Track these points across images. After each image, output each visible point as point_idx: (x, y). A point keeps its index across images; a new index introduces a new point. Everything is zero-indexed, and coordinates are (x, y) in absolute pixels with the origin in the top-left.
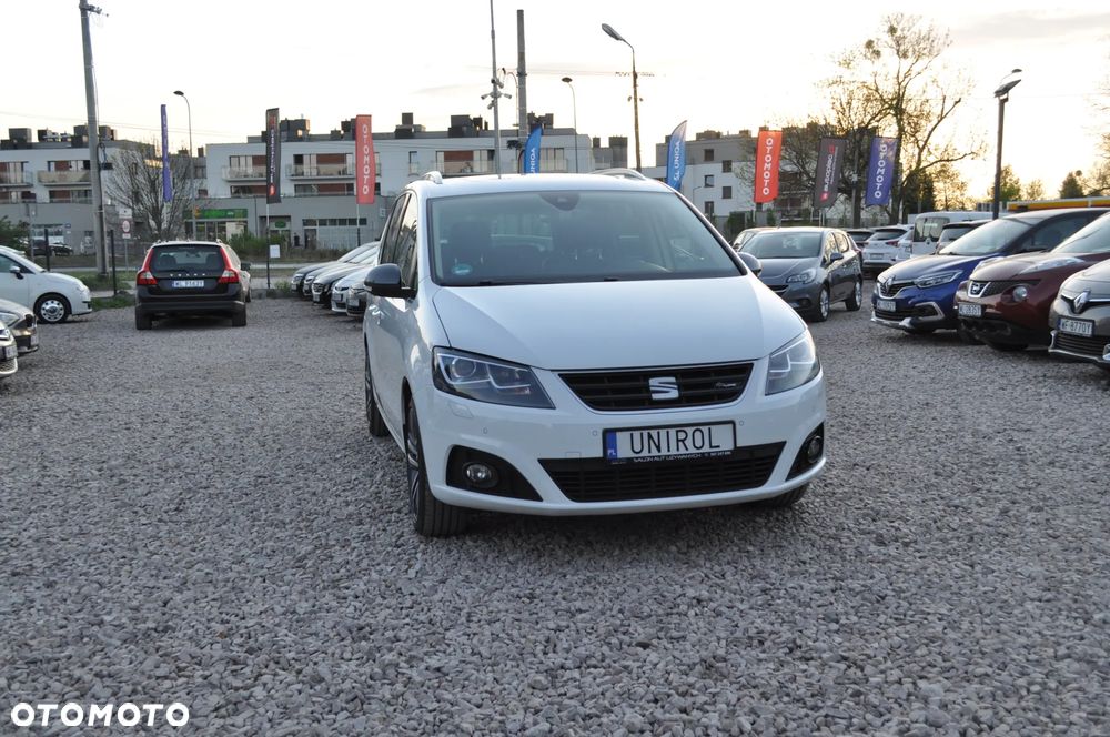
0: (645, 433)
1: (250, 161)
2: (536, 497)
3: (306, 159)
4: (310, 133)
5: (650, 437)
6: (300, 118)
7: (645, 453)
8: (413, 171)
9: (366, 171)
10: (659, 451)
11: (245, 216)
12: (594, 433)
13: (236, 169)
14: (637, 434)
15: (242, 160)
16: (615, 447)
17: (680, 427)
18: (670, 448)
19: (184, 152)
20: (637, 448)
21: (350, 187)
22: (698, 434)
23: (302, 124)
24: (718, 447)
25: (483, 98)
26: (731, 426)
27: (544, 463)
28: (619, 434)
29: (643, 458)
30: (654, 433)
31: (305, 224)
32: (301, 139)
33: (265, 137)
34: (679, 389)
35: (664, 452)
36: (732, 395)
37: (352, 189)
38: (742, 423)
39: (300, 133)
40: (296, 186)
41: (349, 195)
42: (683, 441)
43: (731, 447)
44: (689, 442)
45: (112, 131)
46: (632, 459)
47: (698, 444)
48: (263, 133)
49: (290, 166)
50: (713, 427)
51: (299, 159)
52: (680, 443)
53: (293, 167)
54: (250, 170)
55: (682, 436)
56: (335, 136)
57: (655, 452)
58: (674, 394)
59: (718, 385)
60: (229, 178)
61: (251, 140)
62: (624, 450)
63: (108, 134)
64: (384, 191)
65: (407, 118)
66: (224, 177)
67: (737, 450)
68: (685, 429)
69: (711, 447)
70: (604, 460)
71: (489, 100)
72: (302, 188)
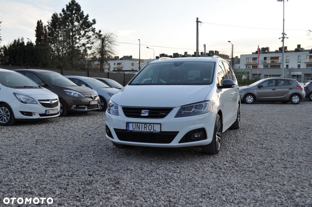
0: (136, 124)
1: (252, 59)
2: (113, 138)
3: (267, 58)
4: (270, 51)
5: (137, 125)
6: (267, 47)
7: (136, 130)
8: (299, 61)
9: (285, 62)
10: (139, 129)
11: (249, 74)
12: (124, 123)
13: (248, 61)
14: (134, 124)
15: (250, 59)
16: (129, 127)
17: (145, 124)
18: (142, 129)
19: (237, 57)
20: (134, 128)
21: (280, 66)
22: (150, 126)
23: (267, 49)
24: (156, 130)
25: (279, 39)
26: (160, 125)
27: (115, 129)
28: (130, 124)
29: (135, 131)
30: (138, 124)
31: (265, 76)
32: (267, 53)
33: (257, 52)
34: (149, 114)
35: (141, 130)
36: (163, 117)
37: (280, 67)
38: (163, 124)
39: (266, 51)
40: (264, 66)
41: (279, 68)
42: (146, 127)
43: (160, 131)
44: (147, 128)
45: (218, 52)
46: (132, 131)
47: (150, 129)
48: (256, 51)
49: (262, 60)
50: (154, 125)
51: (265, 58)
52: (145, 128)
53: (263, 60)
54: (252, 61)
55: (146, 126)
56: (276, 52)
57: (138, 130)
58: (147, 115)
59: (160, 113)
60: (246, 63)
61: (253, 53)
62: (131, 129)
63: (217, 52)
64: (289, 67)
65: (299, 46)
66: (244, 63)
67: (161, 132)
68: (147, 124)
69: (153, 130)
70: (126, 130)
71: (281, 39)
72: (266, 66)
